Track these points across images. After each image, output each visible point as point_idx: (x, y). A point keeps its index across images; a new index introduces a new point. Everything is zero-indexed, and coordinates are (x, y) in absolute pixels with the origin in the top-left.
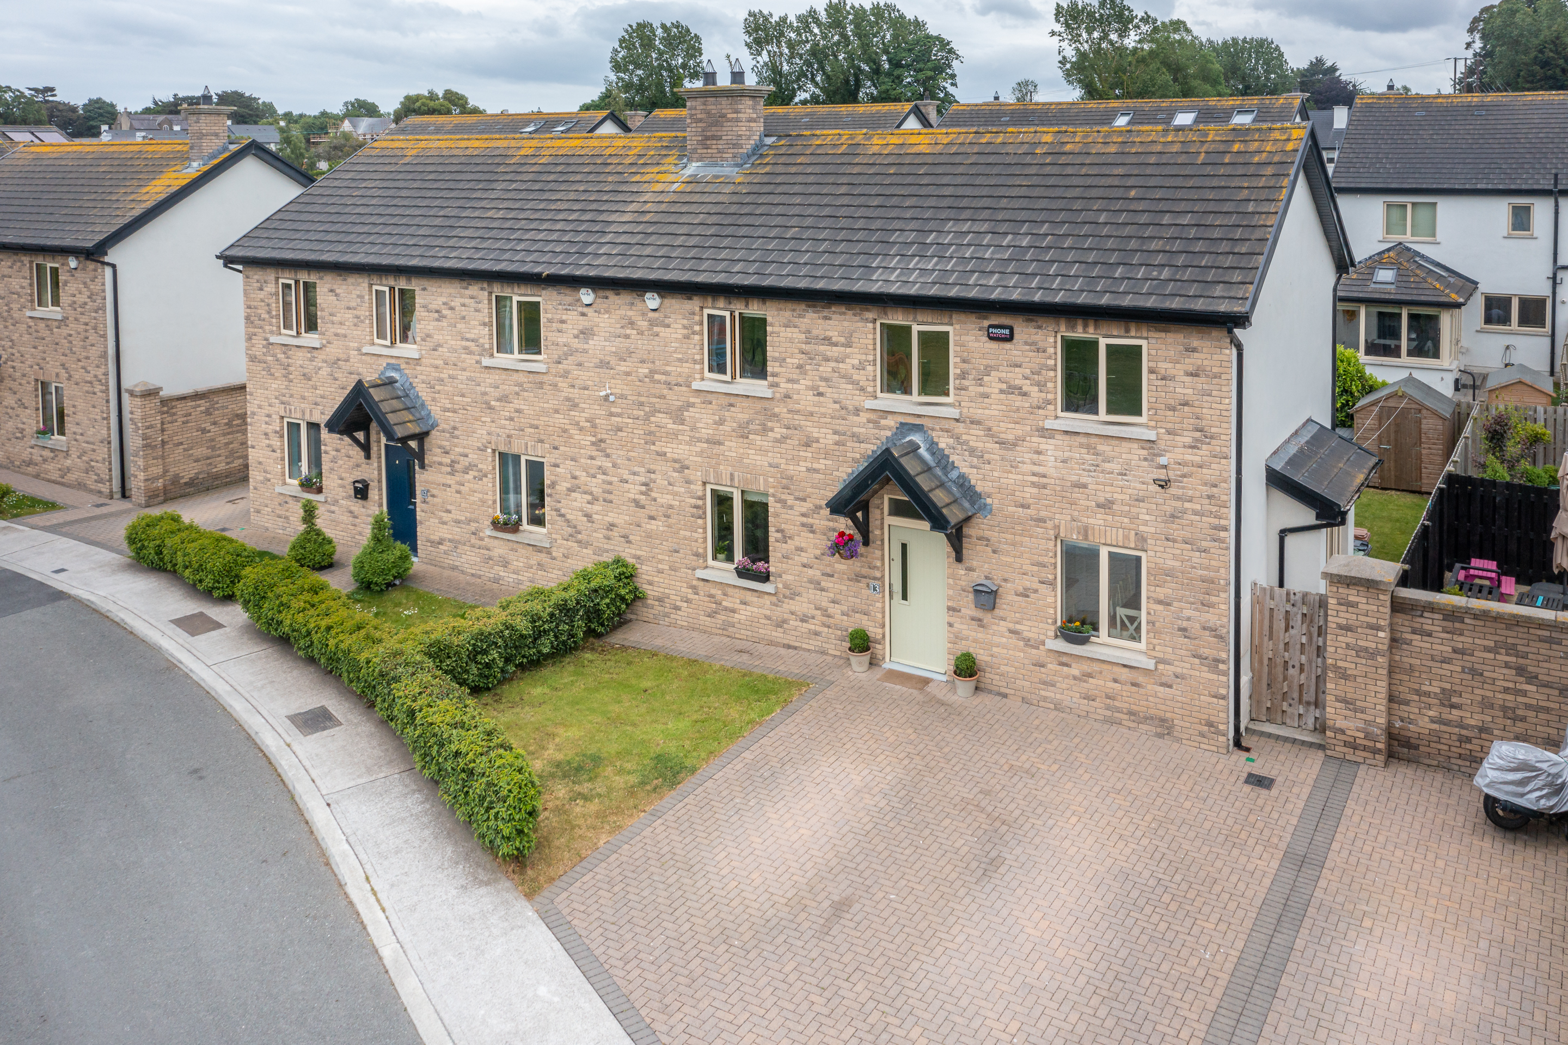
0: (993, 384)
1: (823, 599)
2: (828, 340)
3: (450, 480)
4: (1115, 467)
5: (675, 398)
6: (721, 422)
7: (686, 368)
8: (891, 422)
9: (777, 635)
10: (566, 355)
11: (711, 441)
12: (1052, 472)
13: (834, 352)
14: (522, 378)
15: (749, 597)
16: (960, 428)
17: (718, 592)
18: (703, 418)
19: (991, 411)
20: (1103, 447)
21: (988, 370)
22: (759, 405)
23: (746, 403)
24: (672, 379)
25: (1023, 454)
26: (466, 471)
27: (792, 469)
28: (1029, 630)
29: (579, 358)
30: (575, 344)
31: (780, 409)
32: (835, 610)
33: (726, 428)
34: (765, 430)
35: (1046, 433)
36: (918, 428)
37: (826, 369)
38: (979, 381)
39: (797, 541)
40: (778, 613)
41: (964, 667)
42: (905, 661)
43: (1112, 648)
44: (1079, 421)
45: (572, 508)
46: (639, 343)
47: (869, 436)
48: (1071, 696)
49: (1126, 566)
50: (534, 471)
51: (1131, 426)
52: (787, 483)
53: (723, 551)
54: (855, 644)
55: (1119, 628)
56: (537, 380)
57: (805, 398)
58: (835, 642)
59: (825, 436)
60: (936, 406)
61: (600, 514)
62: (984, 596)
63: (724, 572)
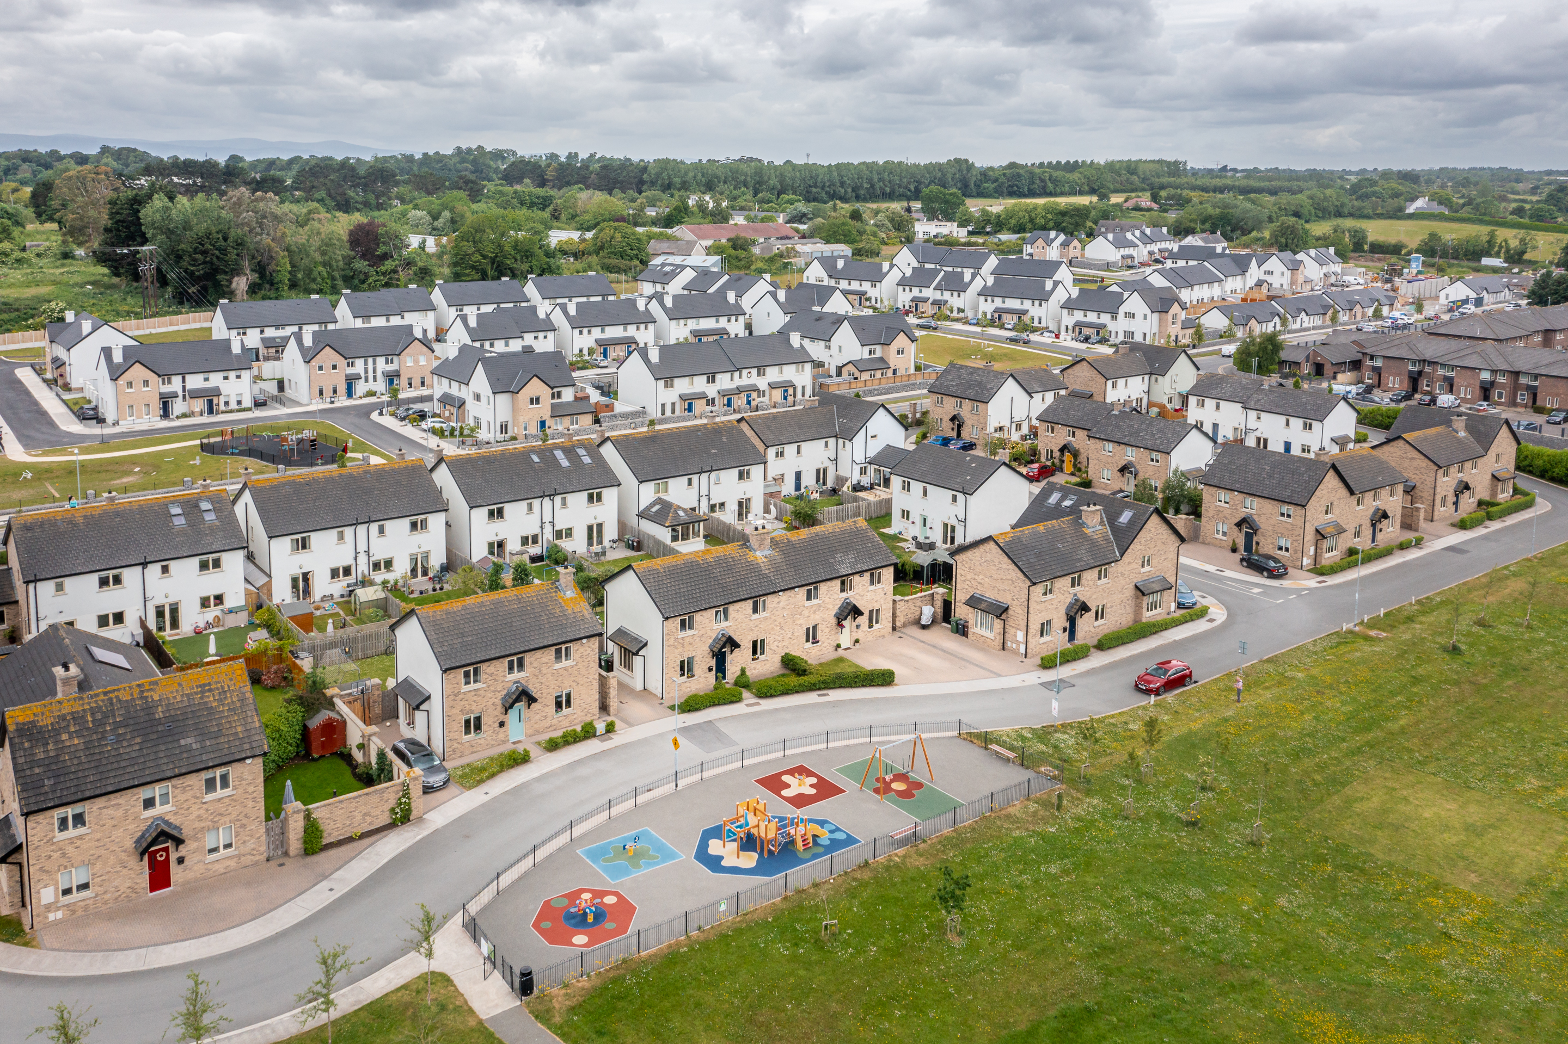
0: (860, 585)
1: (829, 641)
2: (833, 586)
3: (739, 654)
4: (878, 593)
5: (800, 610)
7: (803, 602)
8: (843, 600)
9: (821, 653)
10: (774, 609)
12: (869, 599)
13: (833, 588)
14: (761, 619)
15: (815, 648)
16: (854, 596)
17: (808, 650)
18: (806, 612)
19: (860, 591)
20: (876, 590)
21: (860, 583)
22: (818, 605)
23: (815, 605)
24: (799, 606)
25: (865, 597)
26: (744, 649)
27: (825, 616)
28: (864, 630)
29: (777, 608)
30: (776, 605)
31: (823, 604)
32: (831, 642)
33: (811, 612)
34: (819, 609)
35: (868, 591)
36: (848, 599)
37: (832, 592)
38: (858, 585)
39: (825, 631)
40: (820, 648)
41: (857, 641)
42: (843, 646)
43: (876, 626)
44: (873, 587)
45: (774, 647)
46: (792, 600)
47: (839, 604)
48: (870, 638)
49: (878, 611)
50: (763, 641)
51: (879, 586)
52: (823, 619)
53: (807, 640)
54: (838, 646)
55: (877, 622)
56: (766, 618)
57: (827, 600)
58: (832, 649)
59: (831, 607)
60: (851, 593)
61: (781, 645)
62: (858, 627)
63: (809, 645)
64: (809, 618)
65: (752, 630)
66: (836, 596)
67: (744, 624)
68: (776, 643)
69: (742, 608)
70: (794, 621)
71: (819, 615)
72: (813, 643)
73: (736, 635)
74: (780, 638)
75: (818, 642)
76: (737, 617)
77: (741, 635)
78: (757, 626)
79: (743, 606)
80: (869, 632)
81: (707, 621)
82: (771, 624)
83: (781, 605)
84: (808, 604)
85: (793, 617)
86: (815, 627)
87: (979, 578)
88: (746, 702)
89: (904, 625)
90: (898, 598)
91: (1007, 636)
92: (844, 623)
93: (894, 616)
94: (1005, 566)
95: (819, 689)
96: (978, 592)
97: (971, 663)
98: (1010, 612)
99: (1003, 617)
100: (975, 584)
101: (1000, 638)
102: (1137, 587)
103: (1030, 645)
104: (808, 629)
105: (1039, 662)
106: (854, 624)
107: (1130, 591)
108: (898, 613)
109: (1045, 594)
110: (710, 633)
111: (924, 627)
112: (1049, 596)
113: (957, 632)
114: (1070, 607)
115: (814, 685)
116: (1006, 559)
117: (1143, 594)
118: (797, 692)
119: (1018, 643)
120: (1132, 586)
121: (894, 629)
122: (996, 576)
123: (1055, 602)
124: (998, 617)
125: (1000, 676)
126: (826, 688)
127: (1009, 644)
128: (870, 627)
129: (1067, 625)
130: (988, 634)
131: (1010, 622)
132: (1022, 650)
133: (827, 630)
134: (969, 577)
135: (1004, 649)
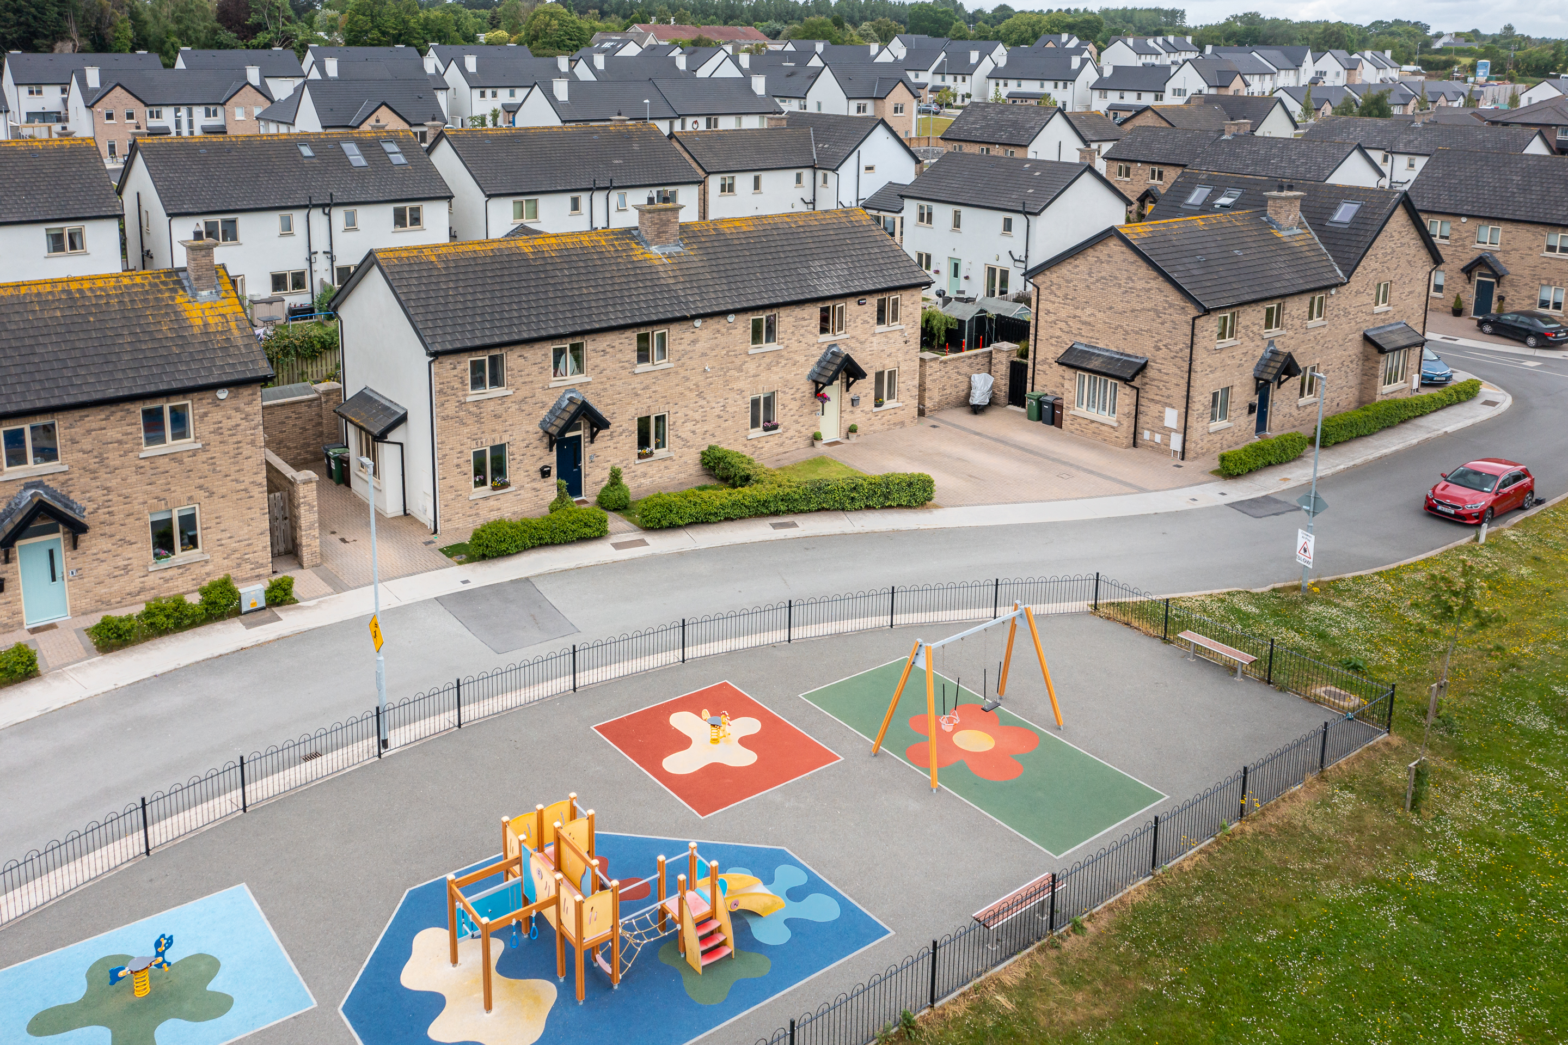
0: (859, 321)
1: (798, 427)
2: (804, 319)
3: (610, 444)
4: (892, 341)
5: (738, 362)
6: (760, 365)
7: (743, 346)
8: (826, 346)
9: (781, 450)
10: (683, 355)
11: (755, 376)
12: (875, 348)
13: (805, 323)
14: (657, 374)
15: (770, 438)
16: (848, 341)
17: (755, 443)
18: (751, 367)
19: (858, 332)
20: (890, 335)
21: (858, 316)
22: (775, 354)
23: (770, 354)
24: (737, 353)
25: (867, 345)
26: (622, 434)
27: (789, 377)
28: (867, 409)
29: (691, 354)
30: (689, 348)
31: (785, 353)
32: (803, 429)
33: (761, 368)
34: (778, 363)
35: (874, 334)
36: (834, 345)
37: (802, 331)
38: (855, 322)
39: (790, 407)
40: (781, 440)
41: (853, 430)
42: (827, 438)
43: (888, 404)
44: (882, 328)
45: (685, 431)
46: (722, 340)
47: (818, 354)
48: (877, 426)
49: (892, 374)
50: (660, 419)
51: (896, 326)
52: (786, 383)
53: (755, 424)
54: (816, 438)
55: (890, 396)
56: (666, 373)
57: (794, 345)
58: (803, 443)
59: (801, 359)
60: (841, 336)
61: (700, 428)
62: (854, 402)
63: (758, 432)
64: (757, 379)
65: (637, 395)
66: (811, 339)
67: (619, 383)
68: (689, 425)
69: (613, 347)
70: (727, 383)
71: (777, 373)
72: (766, 429)
73: (599, 402)
74: (697, 416)
75: (775, 427)
76: (603, 365)
77: (614, 404)
78: (647, 388)
79: (616, 343)
80: (876, 414)
81: (536, 368)
82: (677, 385)
83: (700, 346)
84: (753, 349)
85: (725, 374)
86: (769, 401)
87: (1085, 314)
88: (615, 539)
89: (940, 408)
90: (928, 355)
91: (1142, 419)
92: (827, 391)
93: (922, 388)
94: (1140, 284)
95: (776, 513)
96: (1082, 341)
97: (1078, 468)
98: (1151, 373)
99: (1137, 382)
100: (1074, 325)
101: (1128, 424)
102: (1367, 339)
103: (1193, 435)
104: (755, 403)
105: (1216, 465)
106: (847, 397)
107: (1355, 347)
108: (928, 384)
109: (1222, 335)
110: (540, 396)
111: (977, 410)
112: (1228, 341)
113: (1040, 418)
114: (1264, 364)
115: (765, 503)
116: (1143, 270)
117: (1382, 351)
118: (728, 519)
119: (1167, 431)
120: (1358, 337)
121: (921, 413)
122: (1120, 307)
123: (1238, 353)
124: (1126, 381)
125: (1142, 490)
126: (789, 511)
127: (1147, 435)
128: (878, 404)
129: (1255, 399)
130: (1104, 417)
131: (1150, 392)
132: (1176, 443)
133: (794, 405)
134: (1063, 314)
135: (1135, 445)
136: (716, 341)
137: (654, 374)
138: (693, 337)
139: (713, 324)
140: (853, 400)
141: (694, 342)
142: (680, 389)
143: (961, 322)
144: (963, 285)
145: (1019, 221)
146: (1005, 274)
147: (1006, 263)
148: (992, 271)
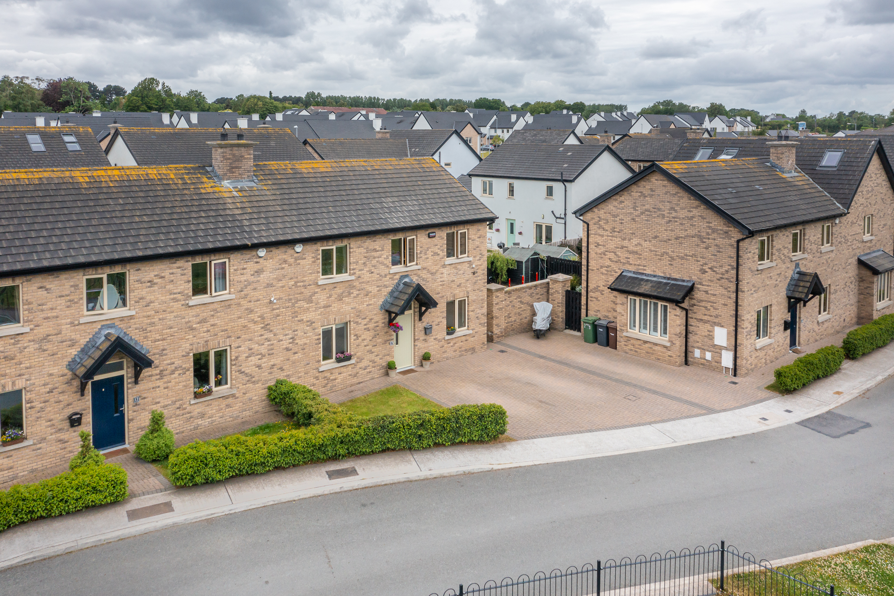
0: (430, 253)
1: (372, 357)
2: (375, 250)
3: (159, 383)
4: (461, 272)
5: (307, 292)
6: (330, 296)
7: (313, 277)
8: (397, 277)
9: (355, 380)
10: (246, 286)
11: (326, 307)
12: (445, 279)
13: (376, 254)
14: (216, 306)
15: (343, 370)
16: (419, 272)
17: (328, 375)
18: (322, 298)
19: (429, 264)
20: (459, 267)
21: (428, 248)
22: (347, 284)
23: (341, 285)
24: (307, 283)
25: (438, 276)
26: (173, 372)
27: (361, 307)
28: (439, 337)
29: (255, 285)
30: (252, 279)
31: (356, 284)
32: (377, 359)
33: (333, 298)
34: (350, 294)
35: (444, 266)
36: (407, 276)
37: (374, 262)
38: (426, 254)
39: (363, 337)
40: (355, 371)
41: (426, 357)
42: (400, 367)
43: (460, 331)
44: (452, 260)
45: (249, 367)
46: (289, 270)
47: (390, 284)
48: (450, 353)
49: (462, 303)
50: (221, 355)
51: (464, 258)
52: (359, 314)
53: (327, 356)
54: (391, 367)
55: (461, 325)
56: (227, 305)
57: (366, 276)
58: (377, 373)
59: (374, 289)
60: (412, 266)
61: (266, 363)
62: (427, 330)
63: (331, 364)
64: (328, 310)
65: (192, 329)
66: (383, 270)
67: (170, 316)
68: (254, 360)
69: (162, 277)
70: (295, 314)
71: (349, 303)
72: (339, 360)
73: (145, 337)
74: (263, 349)
75: (349, 358)
76: (149, 298)
77: (164, 339)
78: (204, 321)
79: (166, 273)
80: (448, 342)
81: (62, 301)
82: (240, 318)
83: (264, 277)
84: (323, 280)
85: (293, 305)
86: (342, 332)
87: (632, 245)
88: (136, 504)
89: (507, 333)
90: (494, 286)
91: (692, 338)
92: (400, 320)
93: (490, 316)
94: (683, 214)
95: (335, 458)
96: (630, 269)
97: (642, 388)
98: (698, 295)
99: (685, 305)
100: (622, 254)
101: (679, 343)
102: (861, 263)
103: (745, 351)
104: (327, 334)
105: (772, 379)
106: (420, 326)
107: (852, 270)
108: (496, 312)
109: (761, 258)
110: (68, 332)
111: (539, 335)
112: (766, 263)
113: (595, 340)
114: (794, 285)
115: (321, 448)
117: (875, 272)
118: (278, 468)
119: (717, 350)
120: (854, 261)
121: (490, 339)
122: (664, 235)
123: (774, 273)
124: (677, 303)
125: (711, 411)
126: (350, 455)
127: (697, 353)
128: (450, 330)
129: (788, 317)
130: (657, 337)
131: (698, 313)
132: (727, 360)
133: (367, 335)
134: (611, 245)
135: (686, 363)
136: (282, 272)
137: (212, 306)
138: (257, 267)
139: (280, 254)
140: (425, 329)
141: (258, 272)
142: (242, 321)
143: (519, 263)
144: (517, 238)
145: (558, 187)
146: (549, 229)
147: (549, 220)
148: (539, 227)
